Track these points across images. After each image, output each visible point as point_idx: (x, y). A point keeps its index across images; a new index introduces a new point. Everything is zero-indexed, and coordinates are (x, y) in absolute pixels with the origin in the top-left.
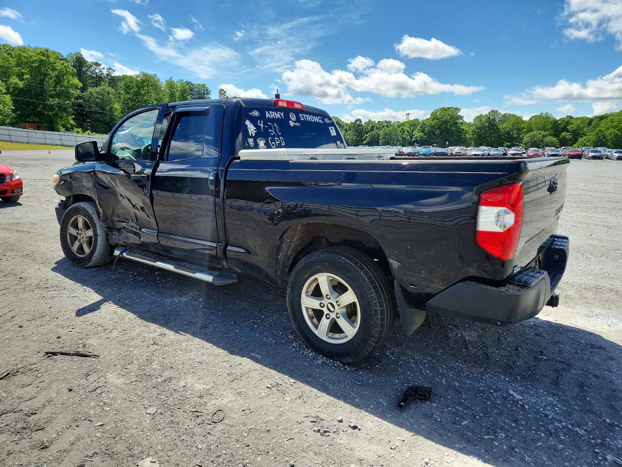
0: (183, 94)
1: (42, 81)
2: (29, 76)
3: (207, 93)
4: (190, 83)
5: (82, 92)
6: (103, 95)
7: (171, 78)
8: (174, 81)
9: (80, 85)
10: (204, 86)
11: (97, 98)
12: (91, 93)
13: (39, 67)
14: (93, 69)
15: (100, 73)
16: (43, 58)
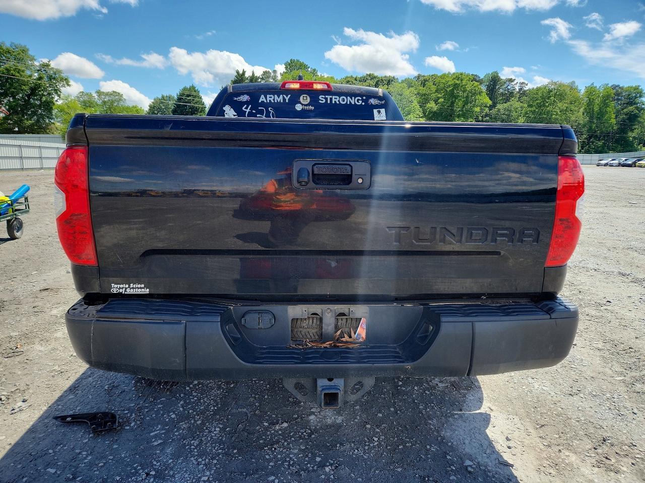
0: (605, 100)
1: (453, 103)
2: (443, 100)
3: (641, 96)
4: (618, 86)
5: (490, 110)
6: (510, 111)
7: (593, 84)
8: (596, 87)
9: (490, 102)
10: (636, 88)
11: (504, 114)
12: (499, 110)
13: (452, 91)
14: (506, 85)
15: (512, 89)
16: (458, 82)
